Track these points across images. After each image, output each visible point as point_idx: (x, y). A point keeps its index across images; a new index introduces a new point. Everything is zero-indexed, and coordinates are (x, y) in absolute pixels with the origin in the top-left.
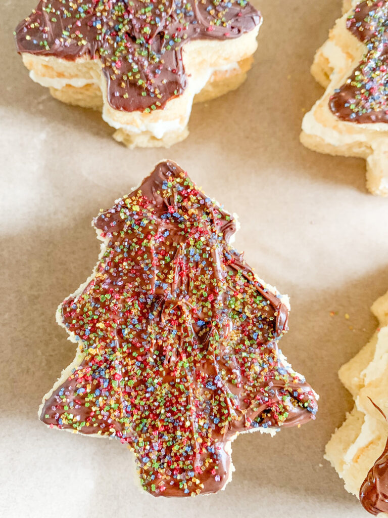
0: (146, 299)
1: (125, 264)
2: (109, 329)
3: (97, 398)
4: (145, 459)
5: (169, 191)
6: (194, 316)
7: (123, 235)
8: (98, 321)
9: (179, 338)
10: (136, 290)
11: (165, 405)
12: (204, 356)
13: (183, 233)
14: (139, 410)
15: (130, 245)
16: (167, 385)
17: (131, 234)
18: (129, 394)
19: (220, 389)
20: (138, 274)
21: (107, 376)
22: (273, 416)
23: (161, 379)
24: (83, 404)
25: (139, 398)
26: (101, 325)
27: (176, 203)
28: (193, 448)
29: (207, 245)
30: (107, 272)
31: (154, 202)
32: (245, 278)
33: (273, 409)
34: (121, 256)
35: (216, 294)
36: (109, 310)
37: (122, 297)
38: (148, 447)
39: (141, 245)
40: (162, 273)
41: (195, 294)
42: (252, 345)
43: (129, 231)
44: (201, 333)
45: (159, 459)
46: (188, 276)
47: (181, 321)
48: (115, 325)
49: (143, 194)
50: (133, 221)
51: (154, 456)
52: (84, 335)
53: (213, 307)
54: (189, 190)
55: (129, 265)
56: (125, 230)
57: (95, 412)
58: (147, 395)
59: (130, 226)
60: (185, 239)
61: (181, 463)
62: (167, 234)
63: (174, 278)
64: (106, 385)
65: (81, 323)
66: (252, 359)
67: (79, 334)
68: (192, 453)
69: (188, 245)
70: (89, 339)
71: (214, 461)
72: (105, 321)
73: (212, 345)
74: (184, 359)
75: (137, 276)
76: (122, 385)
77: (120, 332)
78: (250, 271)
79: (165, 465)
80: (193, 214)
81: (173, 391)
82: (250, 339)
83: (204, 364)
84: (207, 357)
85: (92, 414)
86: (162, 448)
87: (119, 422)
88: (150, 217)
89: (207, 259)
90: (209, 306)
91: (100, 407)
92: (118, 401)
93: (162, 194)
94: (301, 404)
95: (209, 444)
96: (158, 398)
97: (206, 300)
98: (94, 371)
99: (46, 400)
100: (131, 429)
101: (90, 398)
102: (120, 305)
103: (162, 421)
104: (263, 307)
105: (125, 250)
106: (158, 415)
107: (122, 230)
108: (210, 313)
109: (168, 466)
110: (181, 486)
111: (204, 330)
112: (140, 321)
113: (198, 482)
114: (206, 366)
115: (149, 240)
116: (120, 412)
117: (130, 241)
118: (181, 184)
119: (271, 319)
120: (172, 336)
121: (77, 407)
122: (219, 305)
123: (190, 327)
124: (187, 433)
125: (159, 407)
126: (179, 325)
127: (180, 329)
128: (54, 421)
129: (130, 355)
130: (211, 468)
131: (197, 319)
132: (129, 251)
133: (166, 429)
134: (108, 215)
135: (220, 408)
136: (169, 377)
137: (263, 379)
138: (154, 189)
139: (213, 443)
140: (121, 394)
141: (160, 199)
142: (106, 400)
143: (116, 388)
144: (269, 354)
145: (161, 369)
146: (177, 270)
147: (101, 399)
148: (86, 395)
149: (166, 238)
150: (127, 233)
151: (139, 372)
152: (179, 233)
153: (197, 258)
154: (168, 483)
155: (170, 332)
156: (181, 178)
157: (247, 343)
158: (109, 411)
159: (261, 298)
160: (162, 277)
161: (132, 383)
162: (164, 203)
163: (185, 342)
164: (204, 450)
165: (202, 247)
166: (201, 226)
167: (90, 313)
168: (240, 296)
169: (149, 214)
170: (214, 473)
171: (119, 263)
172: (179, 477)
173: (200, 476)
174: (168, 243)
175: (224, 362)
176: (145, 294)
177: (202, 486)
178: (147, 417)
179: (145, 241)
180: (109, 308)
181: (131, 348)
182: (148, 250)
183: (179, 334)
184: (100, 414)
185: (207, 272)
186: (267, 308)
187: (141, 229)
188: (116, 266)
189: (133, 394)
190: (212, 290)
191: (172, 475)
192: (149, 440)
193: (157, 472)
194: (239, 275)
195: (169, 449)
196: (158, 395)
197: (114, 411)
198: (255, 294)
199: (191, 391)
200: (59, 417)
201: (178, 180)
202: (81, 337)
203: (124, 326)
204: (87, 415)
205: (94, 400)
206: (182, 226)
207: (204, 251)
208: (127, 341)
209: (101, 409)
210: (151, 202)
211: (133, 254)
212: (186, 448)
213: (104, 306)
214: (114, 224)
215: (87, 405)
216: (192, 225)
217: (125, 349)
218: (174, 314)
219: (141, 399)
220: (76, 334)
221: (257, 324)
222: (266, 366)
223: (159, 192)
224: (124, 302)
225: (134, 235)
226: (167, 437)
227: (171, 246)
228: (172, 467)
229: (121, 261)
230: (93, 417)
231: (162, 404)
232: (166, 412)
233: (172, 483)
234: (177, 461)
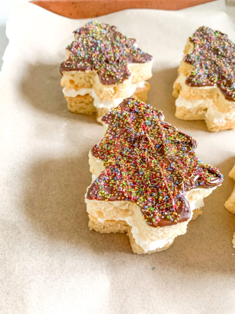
0: (131, 139)
2: (116, 152)
4: (146, 207)
5: (131, 104)
6: (154, 143)
7: (115, 120)
8: (110, 150)
9: (149, 152)
10: (126, 137)
11: (150, 179)
12: (163, 157)
13: (141, 116)
16: (149, 170)
18: (131, 178)
19: (175, 169)
22: (203, 180)
23: (145, 169)
24: (109, 186)
27: (135, 108)
28: (169, 195)
35: (162, 135)
42: (183, 153)
43: (118, 119)
44: (159, 150)
47: (149, 145)
48: (118, 151)
52: (105, 157)
54: (140, 104)
55: (120, 130)
56: (116, 118)
58: (140, 177)
59: (118, 117)
62: (134, 117)
63: (141, 131)
64: (119, 174)
65: (102, 153)
66: (186, 157)
67: (102, 158)
69: (145, 120)
70: (107, 158)
71: (182, 202)
72: (113, 150)
73: (166, 152)
74: (154, 160)
75: (125, 132)
76: (127, 174)
77: (121, 154)
78: (174, 128)
79: (157, 208)
81: (152, 172)
83: (164, 161)
84: (165, 157)
85: (114, 189)
87: (128, 191)
90: (160, 139)
91: (118, 185)
92: (126, 181)
93: (129, 106)
94: (215, 175)
95: (177, 194)
96: (146, 176)
97: (158, 138)
98: (112, 170)
100: (135, 194)
102: (119, 143)
103: (150, 187)
104: (184, 138)
105: (117, 125)
106: (148, 185)
107: (114, 119)
108: (161, 142)
110: (168, 217)
111: (160, 148)
112: (130, 148)
113: (176, 214)
114: (165, 161)
115: (127, 119)
117: (119, 122)
118: (137, 102)
119: (189, 141)
121: (106, 187)
122: (164, 139)
123: (153, 148)
124: (165, 190)
125: (147, 181)
126: (148, 147)
127: (149, 149)
129: (128, 162)
131: (156, 145)
132: (119, 125)
134: (107, 115)
135: (177, 177)
136: (149, 167)
138: (125, 105)
139: (178, 193)
140: (127, 178)
142: (120, 182)
145: (144, 165)
147: (117, 181)
148: (109, 181)
149: (134, 120)
151: (134, 168)
153: (150, 123)
154: (160, 218)
155: (145, 150)
156: (135, 100)
157: (181, 152)
159: (182, 135)
161: (131, 173)
163: (153, 154)
167: (106, 148)
168: (172, 135)
175: (173, 159)
178: (142, 187)
181: (128, 159)
182: (127, 123)
184: (118, 189)
185: (156, 128)
186: (186, 138)
187: (123, 117)
189: (133, 178)
190: (159, 134)
193: (154, 213)
194: (169, 129)
195: (157, 200)
198: (179, 134)
199: (161, 170)
200: (97, 193)
204: (111, 190)
205: (114, 182)
207: (152, 121)
208: (126, 156)
209: (118, 186)
210: (125, 110)
211: (121, 126)
212: (166, 197)
213: (111, 144)
215: (111, 185)
216: (145, 113)
217: (125, 159)
219: (137, 179)
220: (100, 158)
221: (183, 145)
222: (193, 160)
223: (127, 105)
224: (121, 142)
225: (120, 119)
226: (154, 194)
227: (137, 122)
228: (161, 208)
229: (116, 129)
230: (115, 191)
231: (148, 179)
232: (151, 182)
233: (163, 217)
234: (163, 205)
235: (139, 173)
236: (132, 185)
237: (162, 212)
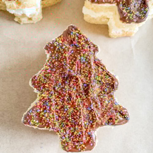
0: (64, 76)
1: (56, 63)
2: (50, 87)
3: (45, 113)
4: (63, 137)
5: (73, 35)
6: (83, 82)
7: (55, 52)
8: (46, 84)
9: (77, 90)
10: (61, 72)
11: (71, 116)
12: (87, 97)
13: (79, 51)
14: (61, 118)
15: (58, 56)
16: (72, 108)
17: (59, 52)
18: (57, 112)
19: (92, 110)
20: (61, 66)
21: (49, 105)
22: (113, 121)
23: (70, 106)
24: (39, 116)
25: (61, 113)
26: (47, 85)
27: (76, 40)
28: (82, 132)
29: (88, 56)
30: (49, 66)
31: (68, 40)
32: (102, 69)
33: (113, 118)
34: (55, 60)
36: (50, 80)
37: (55, 75)
38: (64, 133)
39: (62, 56)
40: (71, 66)
41: (83, 75)
42: (105, 94)
43: (58, 51)
44: (85, 89)
45: (69, 137)
46: (80, 67)
47: (78, 84)
48: (52, 86)
49: (63, 37)
50: (60, 47)
51: (67, 136)
52: (40, 89)
53: (90, 79)
54: (81, 36)
55: (58, 63)
56: (56, 50)
57: (44, 119)
58: (65, 112)
59: (58, 48)
60: (79, 54)
61: (77, 139)
62: (72, 52)
63: (75, 68)
64: (48, 108)
65: (39, 85)
66: (105, 99)
68: (82, 135)
69: (81, 56)
70: (42, 91)
71: (90, 138)
72: (48, 84)
73: (89, 93)
74: (79, 98)
75: (61, 67)
76: (55, 108)
77: (54, 88)
78: (104, 66)
79: (71, 140)
80: (83, 44)
81: (74, 110)
82: (104, 91)
83: (86, 100)
85: (43, 120)
86: (70, 133)
87: (53, 123)
89: (88, 61)
90: (89, 79)
91: (46, 117)
92: (53, 115)
93: (71, 37)
94: (123, 117)
95: (88, 131)
96: (69, 113)
97: (87, 77)
98: (44, 103)
99: (25, 115)
100: (58, 126)
101: (42, 113)
102: (54, 78)
103: (70, 122)
104: (109, 79)
105: (56, 58)
106: (69, 120)
107: (55, 50)
108: (89, 81)
109: (73, 140)
110: (77, 148)
111: (87, 88)
112: (62, 84)
113: (84, 146)
114: (87, 101)
115: (66, 54)
116: (54, 119)
117: (58, 55)
118: (78, 33)
119: (112, 84)
120: (74, 90)
121: (37, 117)
122: (92, 78)
124: (80, 127)
125: (69, 117)
126: (77, 86)
127: (77, 87)
128: (28, 123)
129: (58, 97)
130: (89, 140)
131: (84, 83)
132: (58, 58)
133: (72, 126)
134: (50, 45)
135: (93, 117)
136: (73, 105)
137: (109, 106)
138: (67, 35)
139: (90, 131)
140: (54, 112)
141: (70, 39)
143: (52, 110)
144: (111, 97)
145: (70, 102)
146: (77, 65)
147: (46, 114)
148: (41, 112)
149: (72, 54)
150: (57, 51)
151: (62, 103)
152: (77, 51)
153: (84, 61)
154: (72, 147)
155: (74, 88)
156: (78, 30)
157: (103, 93)
158: (49, 119)
159: (108, 76)
160: (71, 68)
161: (58, 108)
162: (71, 40)
163: (79, 92)
164: (87, 134)
165: (86, 57)
166: (85, 48)
167: (43, 81)
168: (100, 75)
169: (66, 44)
170: (90, 142)
171: (54, 63)
172: (77, 144)
173: (85, 144)
174: (73, 55)
175: (94, 100)
176: (64, 74)
177: (86, 148)
178: (64, 121)
179: (64, 54)
180: (50, 79)
181: (58, 94)
182: (65, 57)
183: (77, 89)
184: (46, 120)
185: (88, 66)
186: (110, 80)
187: (62, 50)
188: (53, 64)
189: (59, 112)
190: (90, 73)
191: (74, 144)
192: (65, 130)
193: (68, 142)
194: (100, 68)
195: (73, 134)
196: (69, 112)
197: (52, 119)
198: (106, 75)
199: (81, 110)
200: (30, 121)
201: (77, 31)
202: (39, 90)
203: (56, 86)
204: (41, 120)
205: (44, 114)
206: (79, 49)
207: (87, 58)
208: (57, 92)
209: (46, 118)
210: (66, 40)
211: (59, 59)
212: (79, 133)
213: (48, 78)
214: (52, 48)
215: (41, 116)
216: (82, 48)
217: (56, 95)
218: (75, 82)
219: (62, 114)
220: (37, 89)
221: (107, 86)
222: (110, 102)
223: (69, 36)
224: (56, 77)
225: (60, 52)
226: (72, 129)
227: (74, 56)
228: (74, 140)
229: (55, 62)
230: (43, 121)
231: (70, 116)
232: (72, 119)
233: (74, 147)
234: (76, 138)
235: (64, 109)
236: (57, 118)
237: (74, 143)
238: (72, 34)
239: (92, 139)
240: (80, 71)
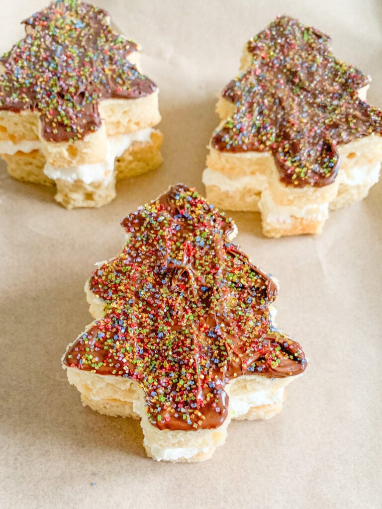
0: (160, 270)
1: (144, 247)
2: (128, 291)
3: (115, 342)
4: (153, 393)
5: (181, 200)
6: (199, 283)
7: (143, 229)
8: (120, 285)
9: (186, 299)
10: (152, 264)
12: (207, 312)
13: (191, 227)
14: (150, 354)
15: (148, 235)
16: (175, 332)
18: (142, 341)
19: (220, 336)
20: (154, 253)
21: (125, 325)
22: (266, 362)
23: (169, 328)
24: (102, 348)
25: (150, 344)
26: (122, 288)
27: (186, 208)
28: (196, 382)
29: (211, 234)
30: (129, 254)
31: (169, 208)
32: (241, 261)
33: (266, 356)
34: (141, 243)
35: (217, 269)
36: (129, 277)
37: (140, 269)
38: (156, 383)
39: (157, 235)
40: (173, 253)
41: (200, 270)
42: (247, 307)
43: (149, 226)
44: (205, 296)
45: (165, 395)
46: (194, 256)
47: (188, 286)
48: (133, 288)
49: (160, 203)
50: (152, 218)
51: (161, 391)
52: (107, 296)
53: (214, 278)
54: (197, 201)
55: (147, 248)
56: (145, 225)
57: (112, 353)
58: (158, 340)
59: (149, 222)
60: (193, 231)
61: (185, 396)
62: (178, 228)
63: (183, 256)
64: (123, 331)
65: (106, 288)
66: (248, 317)
67: (103, 296)
68: (195, 386)
69: (195, 235)
70: (111, 299)
71: (215, 396)
72: (125, 285)
73: (213, 303)
74: (190, 314)
75: (153, 255)
76: (137, 332)
77: (137, 294)
78: (245, 257)
79: (171, 399)
80: (199, 214)
81: (179, 336)
82: (245, 303)
83: (206, 318)
84: (209, 312)
85: (109, 355)
86: (169, 384)
87: (132, 363)
88: (165, 216)
89: (210, 245)
90: (212, 277)
91: (117, 350)
92: (132, 345)
93: (175, 203)
94: (291, 357)
95: (210, 380)
96: (167, 342)
97: (209, 273)
98: (114, 322)
99: (70, 347)
100: (141, 369)
101: (109, 342)
102: (138, 275)
103: (169, 362)
104: (256, 280)
105: (144, 239)
106: (166, 357)
107: (143, 225)
108: (212, 282)
109: (174, 400)
110: (184, 417)
111: (207, 294)
112: (154, 287)
113: (200, 414)
114: (208, 319)
115: (164, 230)
116: (134, 355)
117: (149, 233)
118: (191, 196)
119: (263, 287)
120: (181, 297)
121: (96, 349)
122: (220, 276)
123: (195, 292)
124: (191, 371)
125: (167, 350)
126: (186, 289)
127: (187, 293)
128: (75, 361)
129: (145, 311)
130: (212, 401)
131: (202, 286)
132: (148, 239)
133: (173, 369)
134: (132, 216)
135: (220, 351)
136: (177, 326)
137: (256, 333)
138: (169, 200)
139: (213, 380)
140: (136, 340)
141: (173, 206)
142: (122, 344)
143: (131, 335)
144: (262, 315)
145: (170, 320)
146: (186, 251)
147: (118, 343)
148: (105, 339)
149: (177, 232)
150: (146, 228)
151: (152, 323)
152: (189, 227)
153: (202, 243)
154: (172, 416)
155: (179, 293)
156: (190, 192)
157: (243, 305)
158: (124, 354)
159: (254, 274)
160: (173, 256)
161: (145, 331)
162: (176, 209)
163: (191, 302)
164: (206, 385)
165: (206, 237)
166: (205, 222)
167: (113, 279)
168: (237, 272)
170: (214, 405)
171: (138, 247)
172: (183, 410)
173: (201, 410)
174: (179, 234)
175: (223, 317)
176: (159, 267)
177: (204, 417)
178: (156, 360)
179: (161, 231)
180: (129, 275)
181: (145, 305)
182: (163, 237)
183: (186, 296)
184: (117, 356)
185: (210, 253)
186: (259, 281)
187: (158, 224)
188: (137, 249)
189: (146, 340)
190: (214, 266)
192: (157, 378)
193: (164, 405)
194: (236, 259)
195: (174, 386)
196: (167, 339)
197: (129, 353)
198: (249, 271)
199: (195, 336)
200: (81, 358)
201: (188, 193)
202: (105, 298)
203: (140, 290)
204: (104, 356)
205: (112, 344)
206: (191, 222)
207: (208, 239)
208: (143, 300)
209: (117, 351)
210: (166, 209)
211: (150, 241)
212: (190, 383)
213: (124, 274)
214: (136, 221)
215: (106, 348)
216: (199, 221)
217: (141, 305)
218: (183, 281)
219: (152, 345)
220: (100, 297)
221: (251, 293)
222: (259, 324)
223: (172, 201)
224: (142, 273)
225: (152, 228)
226: (173, 375)
227: (181, 237)
228: (177, 400)
229: (141, 246)
230: (109, 358)
231: (170, 347)
232: (173, 353)
233: (176, 415)
234: (181, 395)
235: (157, 334)
236: (141, 352)
237: (177, 407)
238: (177, 198)
239: (218, 399)
240: (194, 263)
